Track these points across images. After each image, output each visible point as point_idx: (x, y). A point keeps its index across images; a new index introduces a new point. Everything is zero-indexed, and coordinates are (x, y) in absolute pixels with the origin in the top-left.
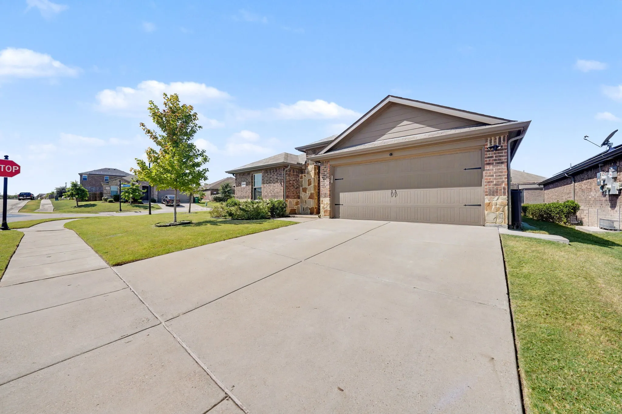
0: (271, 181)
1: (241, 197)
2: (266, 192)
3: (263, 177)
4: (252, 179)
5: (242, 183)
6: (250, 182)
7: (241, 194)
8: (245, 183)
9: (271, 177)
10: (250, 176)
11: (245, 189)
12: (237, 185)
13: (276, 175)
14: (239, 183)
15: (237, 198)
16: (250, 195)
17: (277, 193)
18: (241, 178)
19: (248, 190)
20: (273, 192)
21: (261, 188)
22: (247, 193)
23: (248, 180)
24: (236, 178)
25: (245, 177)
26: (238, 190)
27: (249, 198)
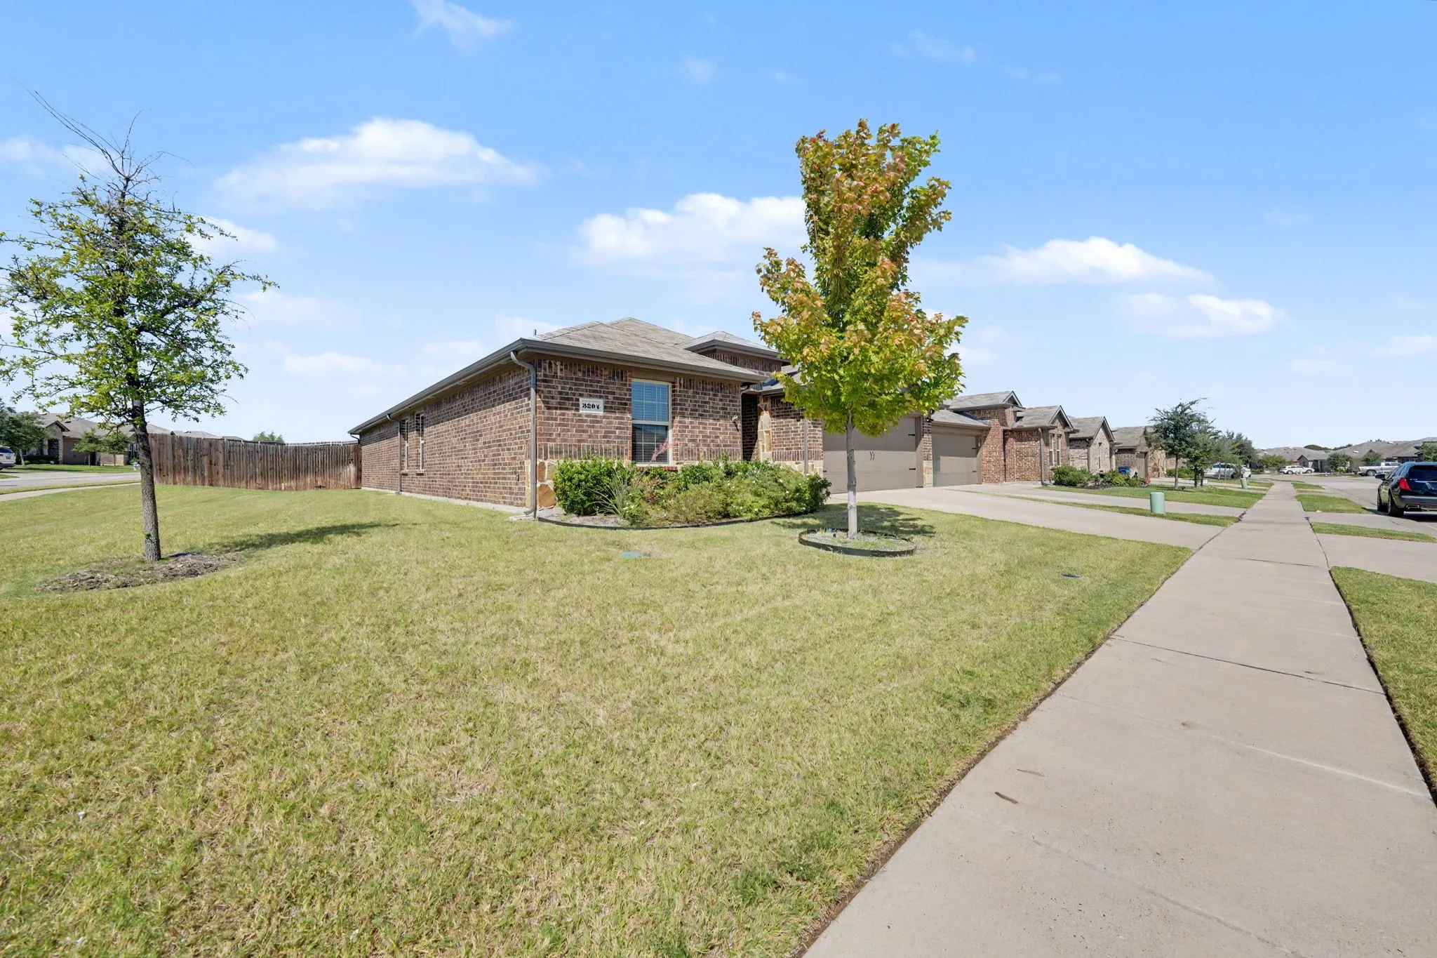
0: (707, 411)
1: (579, 450)
2: (690, 441)
3: (679, 396)
4: (630, 395)
5: (582, 401)
6: (626, 404)
7: (579, 441)
8: (601, 402)
9: (705, 403)
10: (625, 385)
11: (601, 422)
12: (548, 403)
13: (721, 400)
14: (561, 398)
15: (551, 452)
16: (629, 445)
17: (725, 446)
18: (577, 379)
19: (617, 428)
20: (712, 441)
21: (666, 428)
22: (610, 437)
23: (614, 393)
24: (545, 375)
25: (599, 382)
26: (560, 425)
27: (620, 454)
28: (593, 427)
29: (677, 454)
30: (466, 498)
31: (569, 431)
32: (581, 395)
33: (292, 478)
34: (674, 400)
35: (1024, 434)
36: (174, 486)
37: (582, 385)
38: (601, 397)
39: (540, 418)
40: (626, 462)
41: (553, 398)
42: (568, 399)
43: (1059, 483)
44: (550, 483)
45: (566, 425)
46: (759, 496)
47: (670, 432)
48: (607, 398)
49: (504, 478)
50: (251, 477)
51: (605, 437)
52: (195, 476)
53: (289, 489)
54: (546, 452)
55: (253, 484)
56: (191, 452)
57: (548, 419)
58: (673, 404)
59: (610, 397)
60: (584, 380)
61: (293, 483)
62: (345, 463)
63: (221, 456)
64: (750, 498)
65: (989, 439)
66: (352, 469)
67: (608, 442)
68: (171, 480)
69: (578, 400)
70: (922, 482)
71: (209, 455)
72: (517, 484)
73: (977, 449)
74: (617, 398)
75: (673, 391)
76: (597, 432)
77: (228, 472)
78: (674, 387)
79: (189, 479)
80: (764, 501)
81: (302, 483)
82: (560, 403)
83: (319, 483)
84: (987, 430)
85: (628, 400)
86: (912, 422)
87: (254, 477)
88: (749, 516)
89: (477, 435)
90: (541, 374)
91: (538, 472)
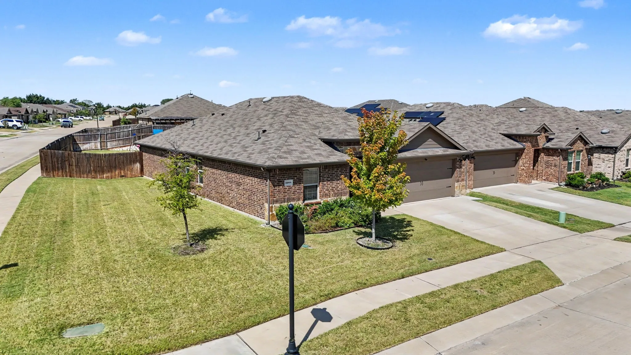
0: (334, 177)
1: (284, 199)
2: (326, 190)
3: (322, 173)
4: (303, 176)
5: (285, 181)
6: (301, 180)
7: (284, 196)
8: (292, 181)
9: (333, 173)
10: (301, 172)
11: (292, 188)
12: (274, 184)
13: (340, 171)
14: (278, 182)
15: (275, 202)
16: (302, 195)
17: (341, 190)
18: (284, 174)
19: (298, 189)
20: (336, 189)
21: (317, 186)
22: (295, 193)
23: (297, 176)
24: (273, 174)
25: (291, 173)
26: (278, 191)
27: (299, 200)
28: (289, 190)
29: (321, 196)
30: (233, 207)
31: (281, 193)
32: (285, 179)
33: (109, 171)
34: (320, 175)
35: (551, 151)
36: (54, 179)
37: (285, 175)
38: (292, 179)
39: (271, 190)
40: (300, 202)
41: (275, 182)
42: (281, 181)
43: (569, 185)
44: (274, 212)
45: (280, 191)
46: (350, 218)
47: (318, 188)
48: (294, 179)
49: (254, 206)
50: (89, 172)
51: (293, 193)
52: (63, 172)
53: (107, 178)
54: (273, 202)
55: (90, 175)
56: (60, 159)
57: (274, 190)
58: (320, 176)
59: (295, 178)
60: (286, 174)
61: (109, 174)
62: (135, 162)
63: (74, 160)
64: (347, 219)
65: (523, 156)
66: (138, 165)
67: (294, 195)
68: (51, 175)
69: (284, 181)
70: (454, 194)
71: (68, 160)
72: (261, 210)
73: (516, 161)
74: (298, 178)
75: (320, 171)
76: (290, 192)
77: (78, 169)
78: (320, 169)
79: (60, 174)
80: (352, 221)
81: (113, 174)
82: (278, 184)
83: (123, 174)
84: (522, 150)
85: (302, 178)
86: (451, 161)
87: (90, 172)
88: (346, 227)
89: (239, 184)
90: (271, 174)
91: (270, 209)
